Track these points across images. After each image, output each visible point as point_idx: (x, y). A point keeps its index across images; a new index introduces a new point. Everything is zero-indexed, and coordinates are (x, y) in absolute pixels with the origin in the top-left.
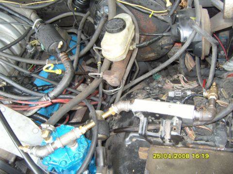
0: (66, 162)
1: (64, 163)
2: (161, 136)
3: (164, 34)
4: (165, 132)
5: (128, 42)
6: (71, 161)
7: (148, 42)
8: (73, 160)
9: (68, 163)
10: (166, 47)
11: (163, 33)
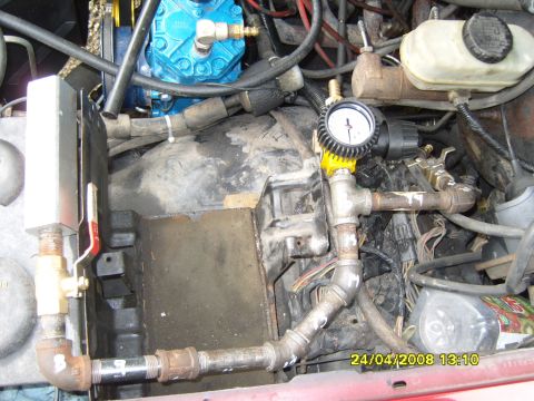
0: (165, 47)
1: (161, 44)
2: (278, 221)
3: (514, 162)
4: (288, 227)
5: (460, 82)
6: (168, 56)
7: (480, 130)
8: (172, 60)
9: (164, 52)
10: (500, 176)
11: (517, 157)
